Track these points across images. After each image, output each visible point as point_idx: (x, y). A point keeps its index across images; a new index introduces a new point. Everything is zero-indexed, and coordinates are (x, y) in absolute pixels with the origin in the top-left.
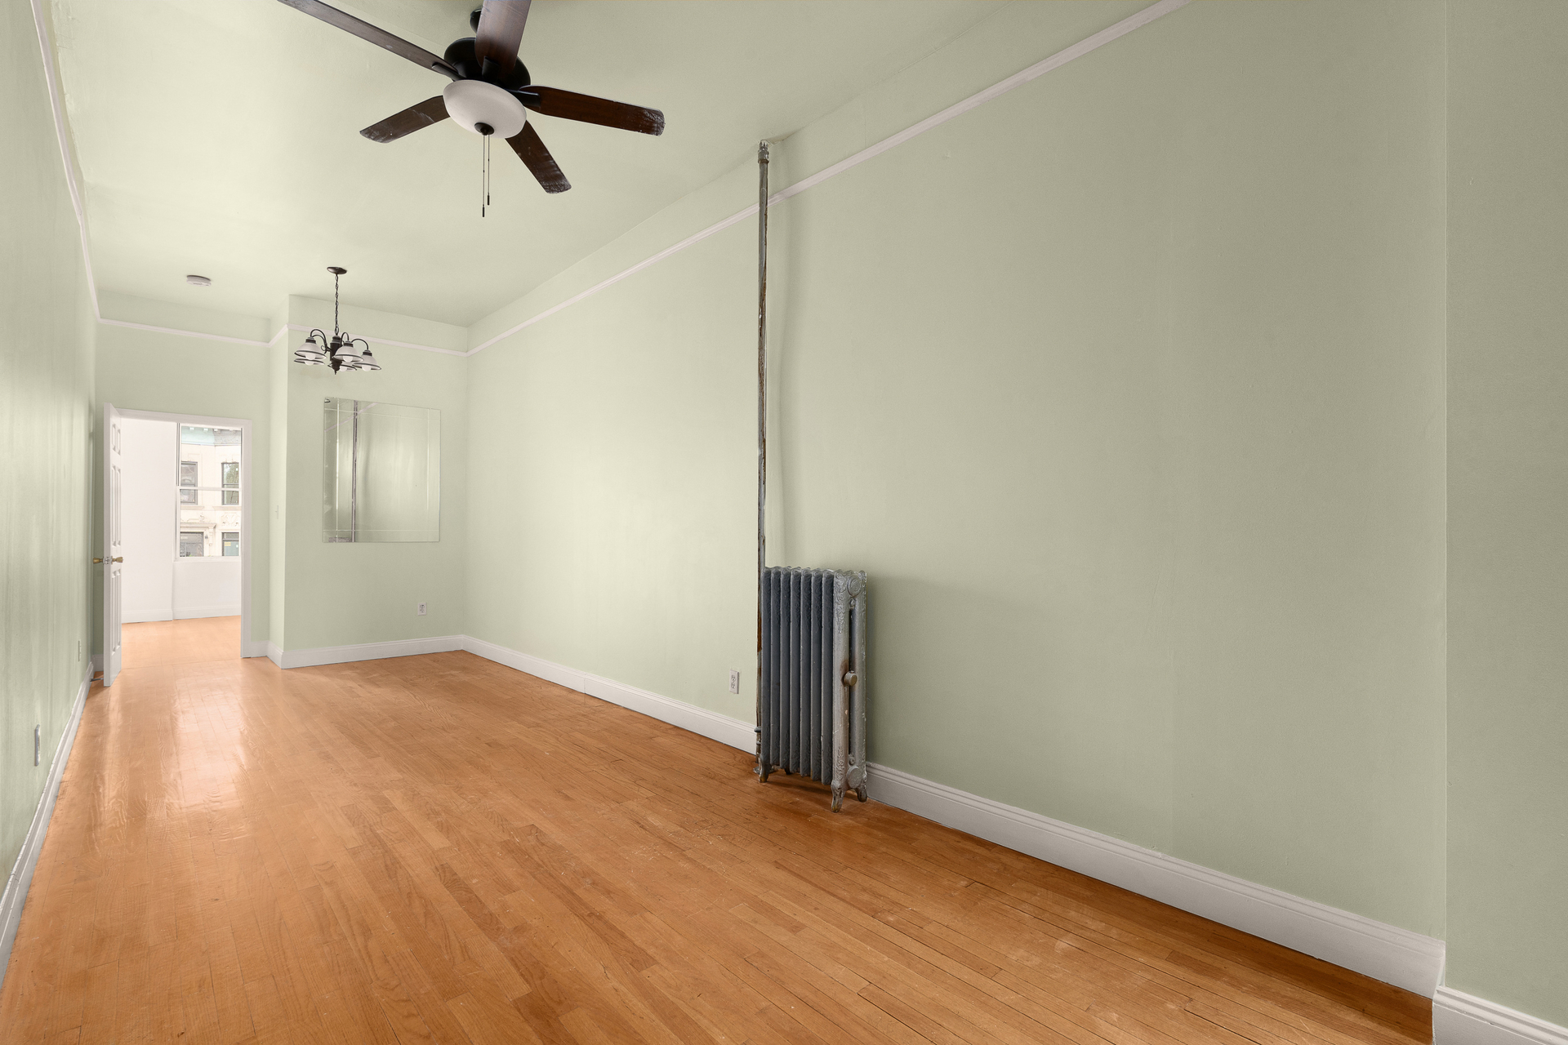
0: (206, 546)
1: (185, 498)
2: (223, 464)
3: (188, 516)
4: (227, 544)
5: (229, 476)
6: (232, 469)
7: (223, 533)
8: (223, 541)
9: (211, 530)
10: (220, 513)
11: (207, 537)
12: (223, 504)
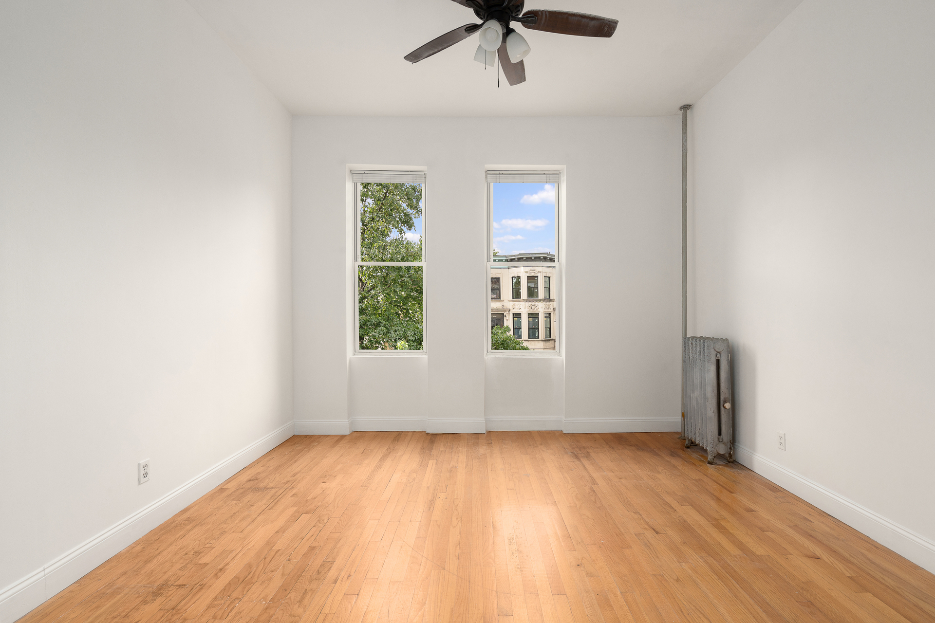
0: (505, 320)
1: (495, 296)
2: (512, 278)
3: (496, 305)
4: (516, 319)
5: (516, 283)
6: (517, 280)
7: (513, 314)
8: (513, 318)
9: (508, 312)
10: (512, 303)
11: (505, 316)
12: (513, 298)
